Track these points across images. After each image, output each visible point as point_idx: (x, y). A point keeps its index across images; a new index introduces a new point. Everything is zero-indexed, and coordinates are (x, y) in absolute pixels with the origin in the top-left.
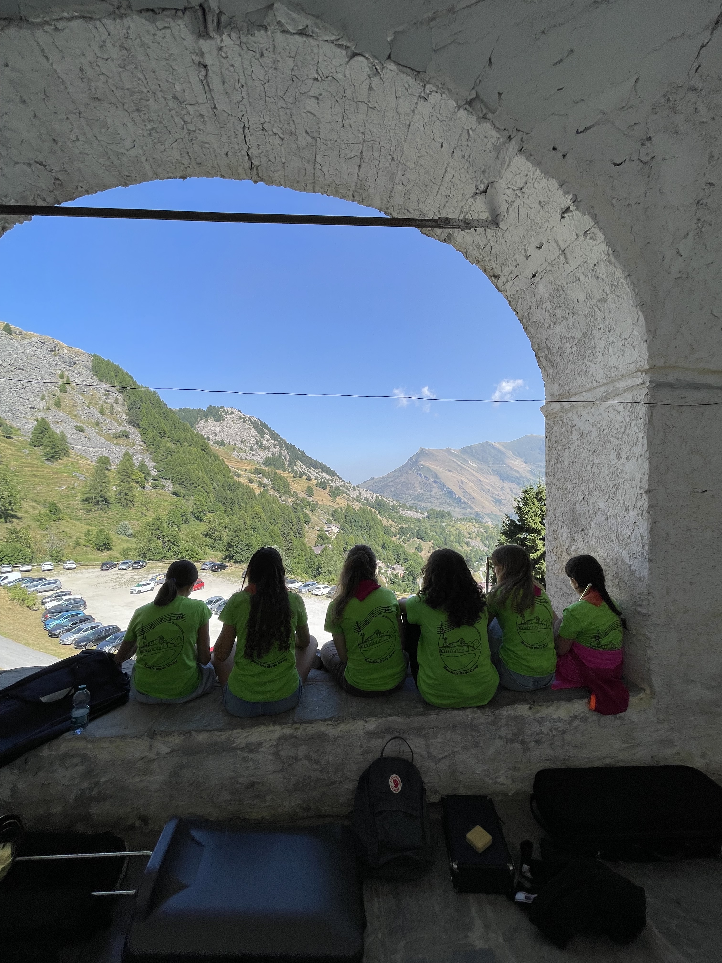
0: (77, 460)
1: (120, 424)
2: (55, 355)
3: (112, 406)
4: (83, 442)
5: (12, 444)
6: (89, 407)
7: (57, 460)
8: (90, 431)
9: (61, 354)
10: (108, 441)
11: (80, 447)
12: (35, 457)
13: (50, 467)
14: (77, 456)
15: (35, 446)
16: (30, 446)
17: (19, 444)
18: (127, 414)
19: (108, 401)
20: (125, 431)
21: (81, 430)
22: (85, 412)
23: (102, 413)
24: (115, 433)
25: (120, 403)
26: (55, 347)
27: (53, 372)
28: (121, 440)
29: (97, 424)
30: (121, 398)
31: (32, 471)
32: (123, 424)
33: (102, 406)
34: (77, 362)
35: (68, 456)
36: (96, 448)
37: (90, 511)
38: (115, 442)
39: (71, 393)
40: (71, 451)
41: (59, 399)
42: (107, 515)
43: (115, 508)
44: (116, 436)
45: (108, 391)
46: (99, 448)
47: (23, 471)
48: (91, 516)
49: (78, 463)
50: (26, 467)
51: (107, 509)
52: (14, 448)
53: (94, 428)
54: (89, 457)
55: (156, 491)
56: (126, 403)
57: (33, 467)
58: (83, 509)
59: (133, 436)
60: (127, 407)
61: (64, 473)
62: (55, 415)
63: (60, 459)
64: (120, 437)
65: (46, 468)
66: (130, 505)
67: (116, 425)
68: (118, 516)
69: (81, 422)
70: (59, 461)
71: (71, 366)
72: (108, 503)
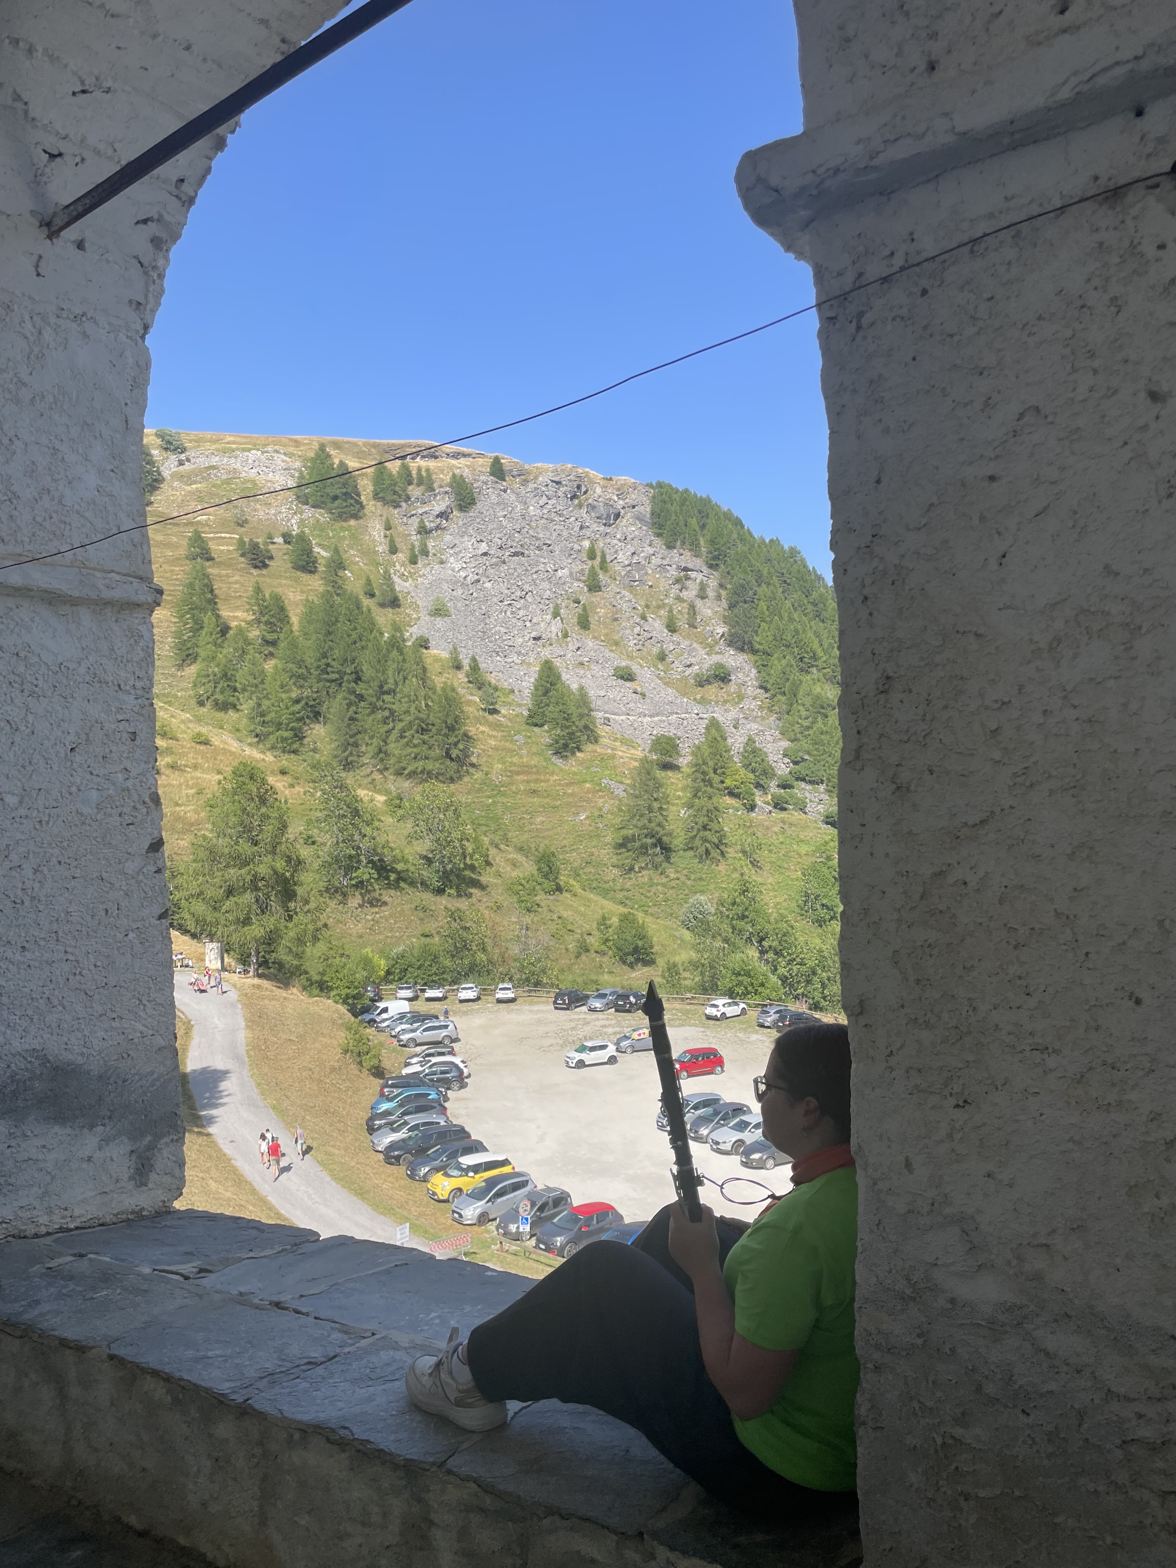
0: (613, 749)
1: (711, 649)
2: (580, 506)
3: (692, 607)
4: (632, 705)
5: (497, 726)
6: (644, 618)
7: (573, 753)
8: (646, 674)
9: (590, 501)
10: (684, 695)
11: (624, 717)
12: (534, 750)
13: (561, 770)
14: (615, 740)
15: (536, 725)
16: (528, 727)
17: (509, 724)
18: (726, 620)
19: (685, 594)
20: (720, 666)
21: (627, 676)
22: (637, 629)
23: (672, 628)
24: (697, 675)
25: (711, 593)
26: (579, 487)
27: (576, 547)
28: (712, 690)
29: (662, 657)
30: (713, 583)
31: (528, 782)
32: (717, 649)
33: (671, 611)
34: (622, 511)
35: (596, 741)
36: (657, 715)
37: (631, 869)
38: (698, 697)
39: (611, 589)
40: (602, 730)
41: (585, 609)
42: (664, 880)
43: (684, 861)
44: (702, 682)
45: (686, 569)
46: (663, 715)
47: (513, 784)
48: (633, 881)
49: (613, 757)
50: (518, 773)
51: (665, 865)
52: (500, 734)
53: (655, 666)
54: (639, 741)
55: (783, 815)
56: (724, 593)
57: (531, 773)
58: (618, 866)
59: (740, 675)
60: (725, 604)
61: (585, 781)
62: (578, 649)
63: (580, 750)
64: (710, 683)
65: (553, 773)
66: (715, 853)
67: (702, 652)
68: (688, 882)
69: (630, 657)
70: (578, 754)
71: (610, 525)
72: (666, 850)
